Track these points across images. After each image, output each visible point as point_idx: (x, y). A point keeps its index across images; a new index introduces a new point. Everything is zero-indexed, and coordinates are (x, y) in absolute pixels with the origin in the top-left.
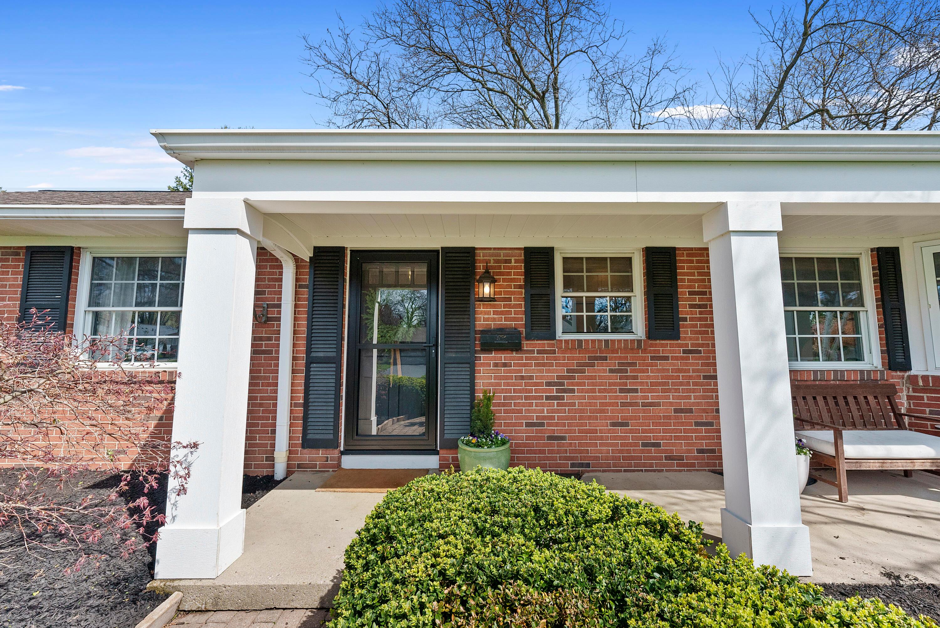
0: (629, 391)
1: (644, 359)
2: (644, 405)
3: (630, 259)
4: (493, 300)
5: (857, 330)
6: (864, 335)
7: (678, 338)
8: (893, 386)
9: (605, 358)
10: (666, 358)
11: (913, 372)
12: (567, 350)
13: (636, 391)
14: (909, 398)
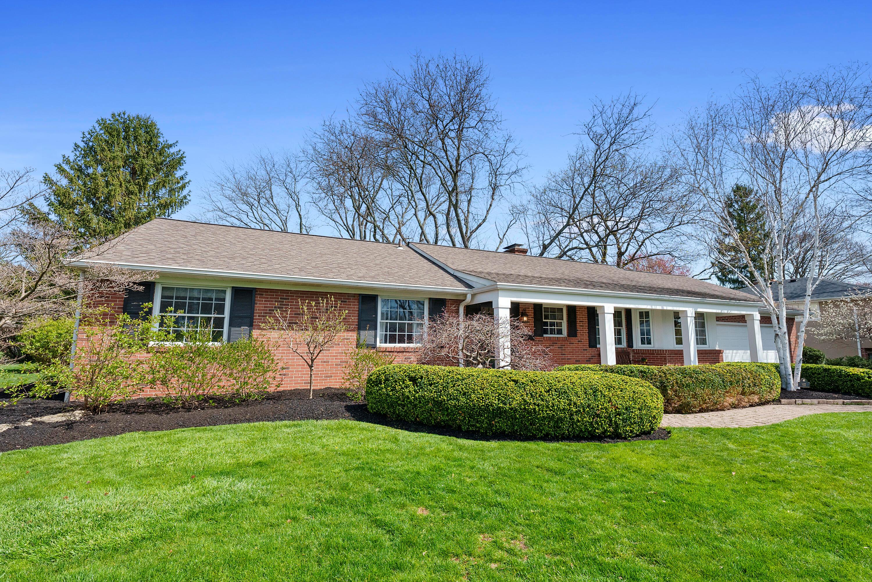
0: (563, 354)
1: (567, 343)
2: (568, 359)
3: (562, 309)
4: (527, 322)
5: (620, 335)
6: (622, 337)
7: (576, 337)
8: (629, 352)
9: (556, 343)
10: (573, 343)
11: (634, 348)
12: (547, 340)
13: (565, 354)
14: (633, 356)
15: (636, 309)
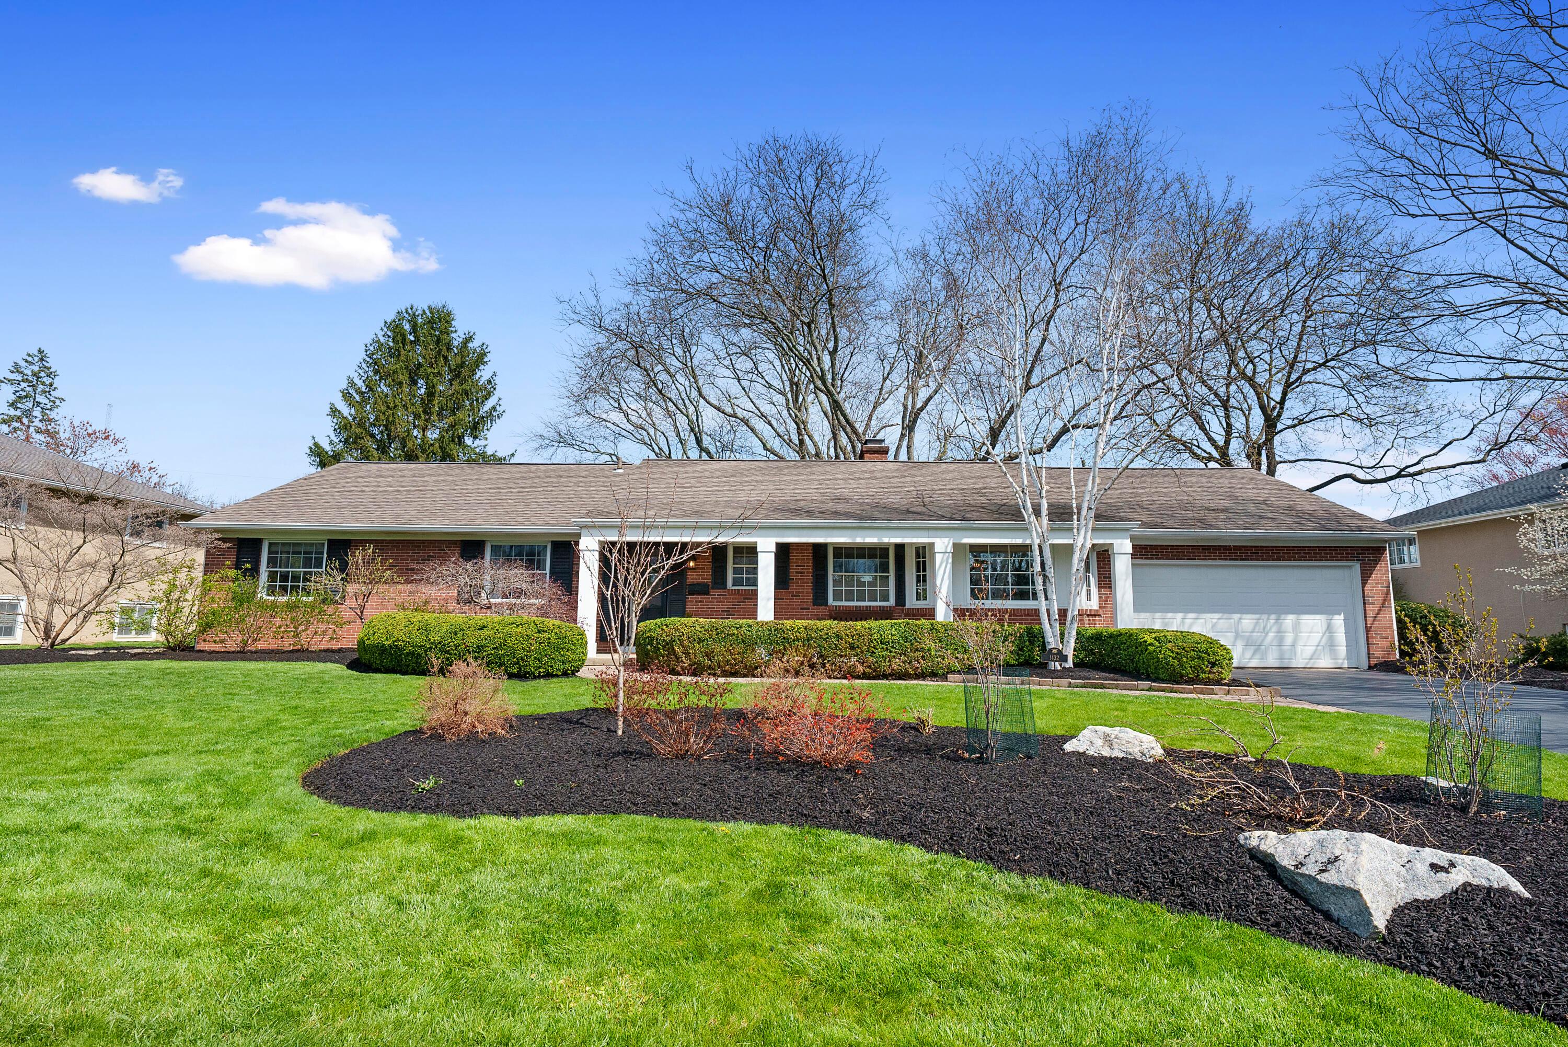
4: (695, 568)
7: (789, 588)
10: (782, 599)
11: (906, 607)
12: (732, 594)
15: (912, 544)
